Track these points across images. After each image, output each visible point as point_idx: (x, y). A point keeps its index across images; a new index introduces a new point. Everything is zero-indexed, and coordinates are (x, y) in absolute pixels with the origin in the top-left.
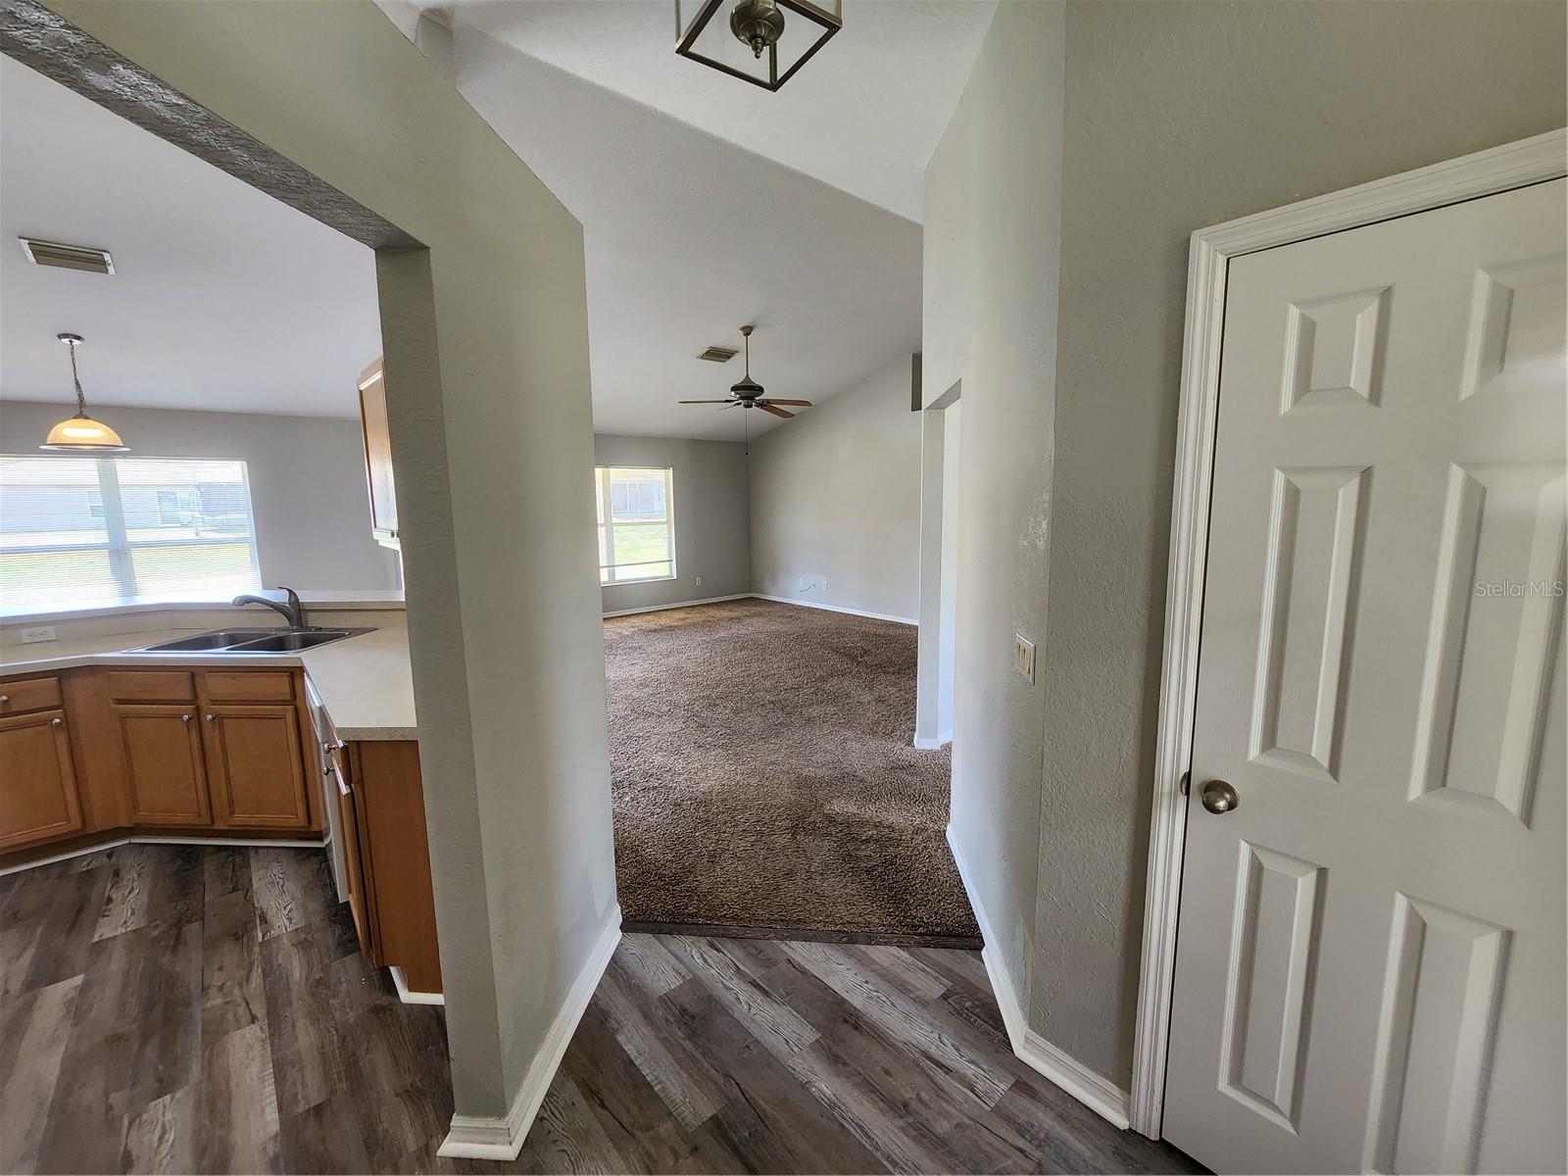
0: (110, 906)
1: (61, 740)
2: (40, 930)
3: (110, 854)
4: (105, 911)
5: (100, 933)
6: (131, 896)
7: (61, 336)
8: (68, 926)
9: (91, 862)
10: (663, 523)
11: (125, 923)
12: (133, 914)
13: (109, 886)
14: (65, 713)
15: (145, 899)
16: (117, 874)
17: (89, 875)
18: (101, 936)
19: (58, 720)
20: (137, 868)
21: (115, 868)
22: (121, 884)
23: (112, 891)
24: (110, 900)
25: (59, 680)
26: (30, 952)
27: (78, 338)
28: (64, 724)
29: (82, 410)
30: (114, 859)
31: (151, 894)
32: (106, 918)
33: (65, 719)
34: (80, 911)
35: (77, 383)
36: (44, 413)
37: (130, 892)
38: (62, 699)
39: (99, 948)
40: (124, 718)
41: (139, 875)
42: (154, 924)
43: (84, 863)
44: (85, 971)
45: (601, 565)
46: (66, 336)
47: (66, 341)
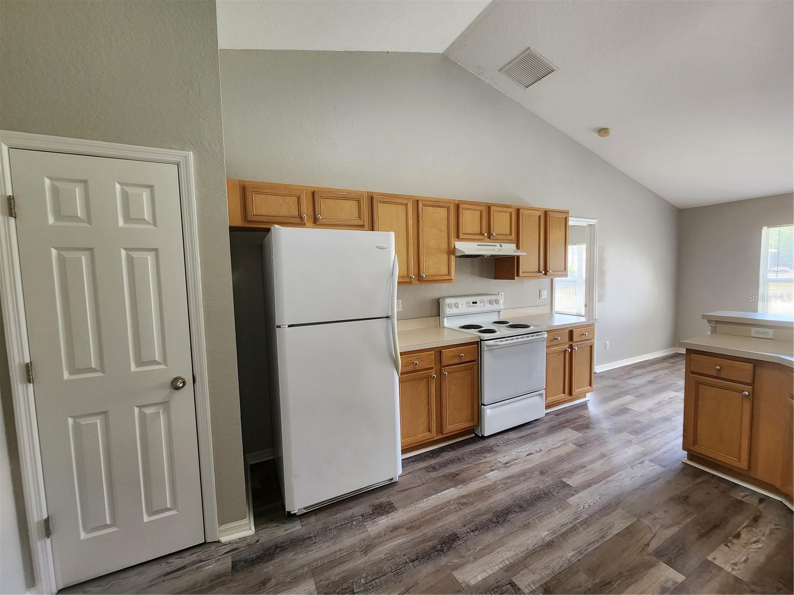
0: (735, 541)
1: (747, 406)
2: (689, 520)
3: (763, 499)
4: (730, 542)
5: (715, 556)
6: (754, 546)
8: (703, 531)
9: (747, 496)
11: (735, 564)
12: (746, 561)
13: (745, 524)
14: (753, 389)
15: (762, 559)
16: (756, 519)
17: (739, 506)
18: (714, 559)
19: (747, 393)
20: (773, 526)
21: (758, 514)
22: (753, 529)
23: (745, 529)
24: (738, 536)
25: (755, 367)
26: (674, 530)
28: (751, 397)
30: (761, 506)
31: (769, 558)
32: (727, 548)
33: (753, 394)
34: (716, 526)
37: (755, 542)
38: (754, 379)
39: (707, 566)
41: (771, 533)
42: (753, 587)
43: (742, 494)
44: (688, 576)
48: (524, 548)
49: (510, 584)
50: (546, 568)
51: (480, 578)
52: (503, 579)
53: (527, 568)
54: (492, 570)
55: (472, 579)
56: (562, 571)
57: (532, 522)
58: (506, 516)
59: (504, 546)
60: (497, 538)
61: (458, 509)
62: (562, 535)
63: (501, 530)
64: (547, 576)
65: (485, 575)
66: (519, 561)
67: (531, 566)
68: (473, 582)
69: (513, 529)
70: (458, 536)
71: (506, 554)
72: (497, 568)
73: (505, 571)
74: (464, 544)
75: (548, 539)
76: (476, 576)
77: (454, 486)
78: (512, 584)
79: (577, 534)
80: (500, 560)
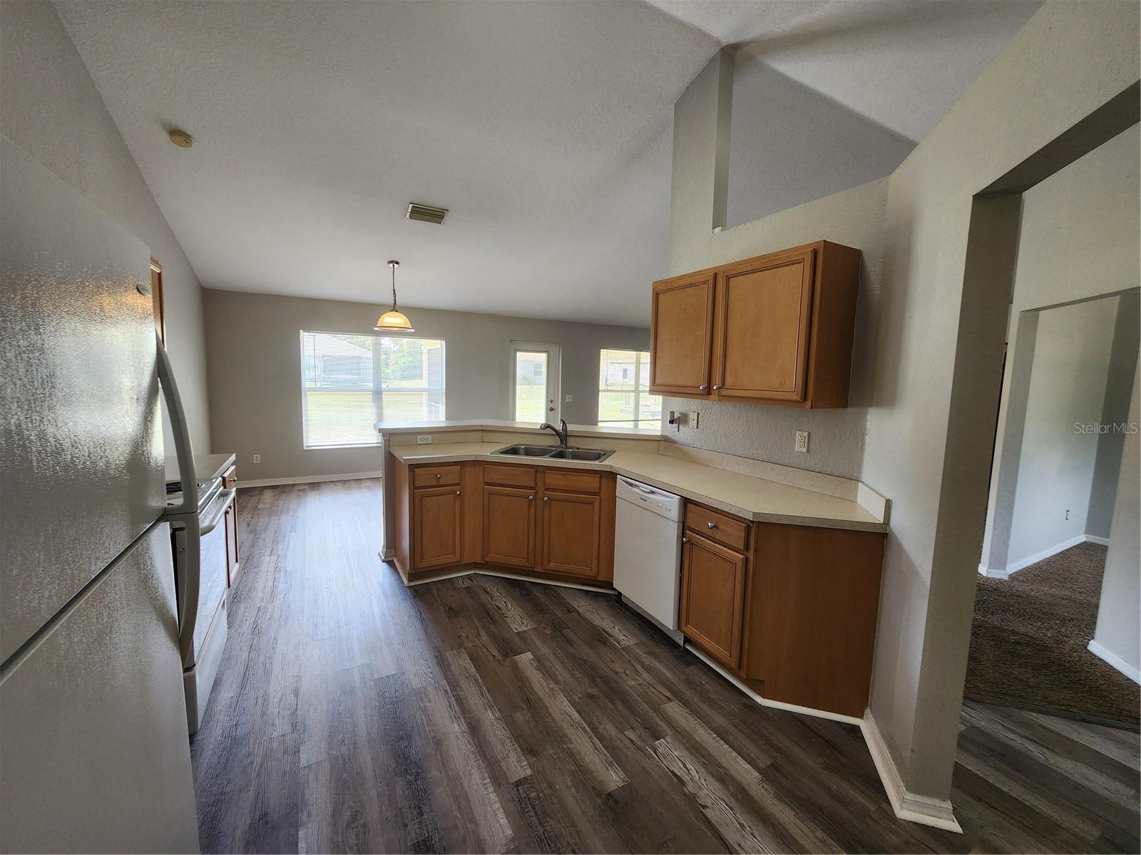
0: (503, 611)
1: (458, 504)
2: (475, 620)
5: (514, 627)
7: (389, 263)
8: (489, 620)
9: (464, 582)
10: (632, 391)
11: (522, 623)
13: (489, 599)
14: (461, 488)
15: (519, 609)
16: (486, 592)
17: (470, 590)
18: (517, 628)
19: (458, 492)
20: (495, 590)
23: (494, 602)
24: (498, 607)
27: (397, 263)
29: (394, 308)
30: (475, 582)
31: (521, 607)
32: (508, 618)
33: (461, 491)
34: (487, 611)
35: (394, 291)
36: (377, 309)
38: (461, 479)
39: (522, 636)
40: (490, 494)
41: (501, 594)
42: (541, 626)
43: (460, 582)
44: (529, 650)
45: (599, 419)
46: (392, 262)
47: (391, 265)
48: (472, 756)
49: (517, 786)
50: (503, 743)
51: (504, 821)
52: (510, 793)
53: (499, 761)
54: (495, 803)
55: (503, 832)
56: (509, 729)
57: (433, 734)
58: (411, 761)
59: (461, 778)
60: (445, 783)
61: (361, 830)
62: (463, 713)
63: (434, 774)
64: (514, 745)
65: (501, 814)
66: (488, 767)
67: (498, 756)
68: (509, 832)
69: (438, 760)
70: (423, 840)
71: (475, 779)
72: (493, 796)
73: (500, 787)
74: (442, 833)
75: (464, 727)
76: (500, 825)
77: (297, 827)
78: (518, 783)
79: (466, 698)
80: (483, 788)
